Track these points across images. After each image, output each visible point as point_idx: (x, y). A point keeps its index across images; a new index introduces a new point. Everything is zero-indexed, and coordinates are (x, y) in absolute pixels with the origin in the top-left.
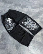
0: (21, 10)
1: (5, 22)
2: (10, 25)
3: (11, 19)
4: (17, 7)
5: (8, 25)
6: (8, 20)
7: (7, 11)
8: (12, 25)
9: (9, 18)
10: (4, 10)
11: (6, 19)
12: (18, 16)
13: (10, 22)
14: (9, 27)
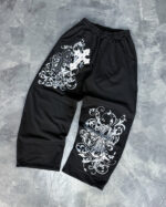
0: (150, 76)
1: (66, 47)
2: (64, 72)
3: (87, 61)
4: (157, 53)
5: (60, 65)
6: (77, 53)
7: (116, 26)
8: (67, 77)
9: (87, 52)
10: (115, 12)
11: (80, 44)
13: (73, 66)
14: (56, 73)
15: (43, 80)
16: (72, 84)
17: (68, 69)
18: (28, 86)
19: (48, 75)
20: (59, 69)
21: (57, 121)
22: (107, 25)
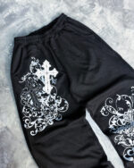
0: (116, 35)
1: (24, 79)
2: (44, 102)
3: (55, 72)
4: (102, 12)
5: (35, 98)
6: (39, 73)
7: (48, 21)
8: (52, 103)
9: (46, 64)
10: (36, 10)
11: (34, 64)
12: (91, 67)
13: (48, 88)
15: (33, 128)
16: (62, 104)
17: (45, 95)
18: (25, 148)
19: (33, 119)
20: (37, 104)
21: (84, 153)
22: (39, 26)
